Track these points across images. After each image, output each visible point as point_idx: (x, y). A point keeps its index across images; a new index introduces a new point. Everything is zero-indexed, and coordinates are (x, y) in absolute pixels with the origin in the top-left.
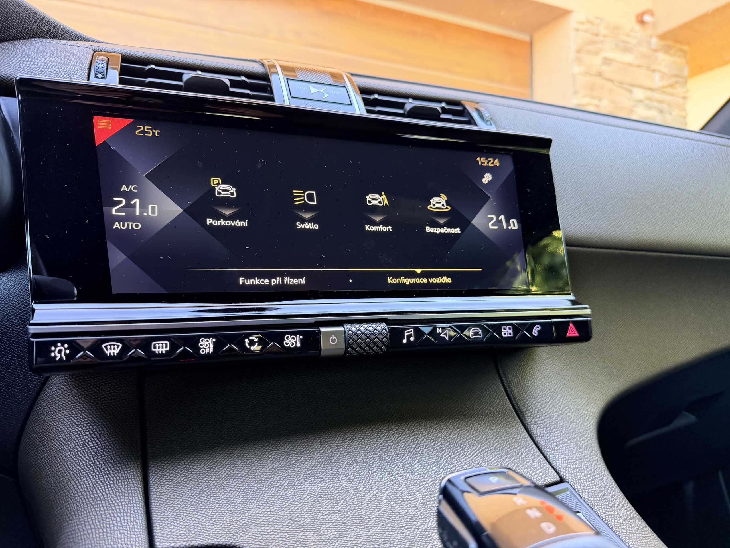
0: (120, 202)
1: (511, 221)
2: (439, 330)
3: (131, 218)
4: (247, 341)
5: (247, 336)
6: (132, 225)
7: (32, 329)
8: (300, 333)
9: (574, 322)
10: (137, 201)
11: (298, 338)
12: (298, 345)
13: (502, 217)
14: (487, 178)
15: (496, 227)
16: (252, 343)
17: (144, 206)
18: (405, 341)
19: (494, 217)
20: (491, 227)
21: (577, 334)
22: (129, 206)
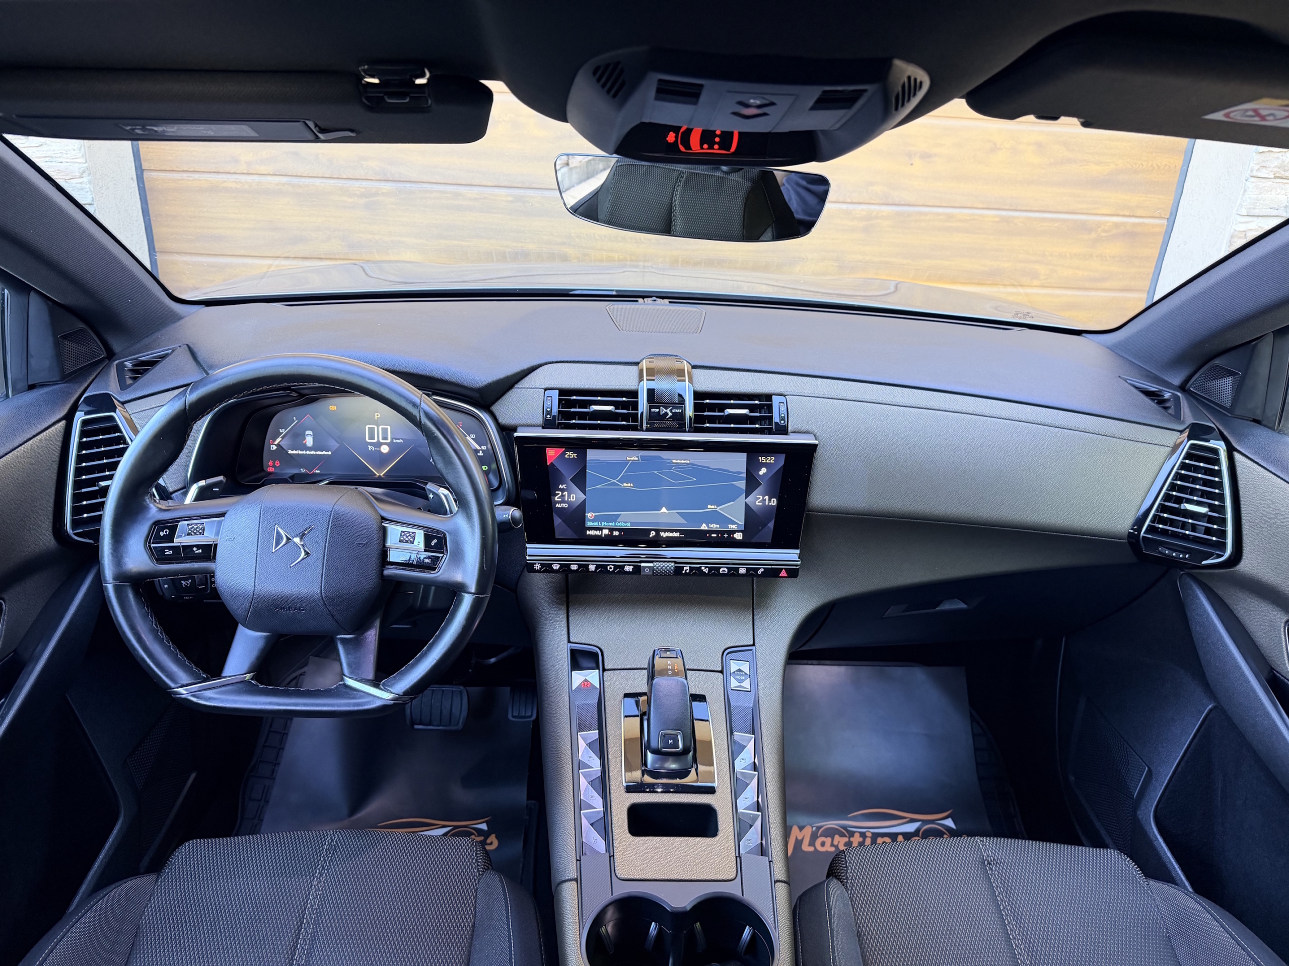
0: (559, 494)
1: (772, 499)
2: (703, 568)
3: (563, 502)
4: (608, 567)
5: (609, 565)
6: (565, 505)
7: (528, 558)
8: (632, 565)
9: (785, 569)
10: (566, 493)
11: (632, 567)
12: (631, 570)
13: (767, 497)
14: (763, 471)
15: (761, 504)
16: (611, 568)
17: (569, 496)
18: (684, 572)
19: (761, 497)
20: (757, 504)
21: (786, 575)
22: (563, 496)
